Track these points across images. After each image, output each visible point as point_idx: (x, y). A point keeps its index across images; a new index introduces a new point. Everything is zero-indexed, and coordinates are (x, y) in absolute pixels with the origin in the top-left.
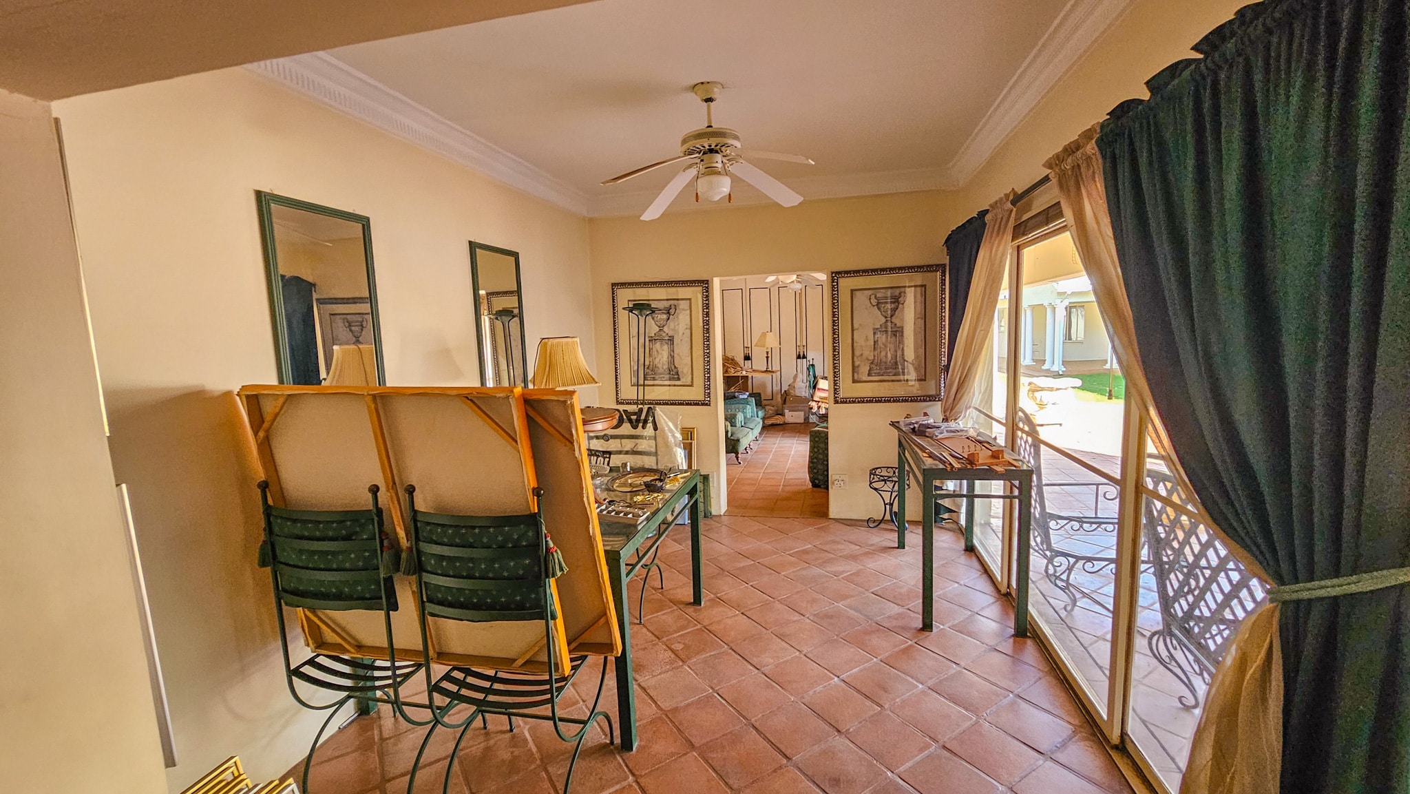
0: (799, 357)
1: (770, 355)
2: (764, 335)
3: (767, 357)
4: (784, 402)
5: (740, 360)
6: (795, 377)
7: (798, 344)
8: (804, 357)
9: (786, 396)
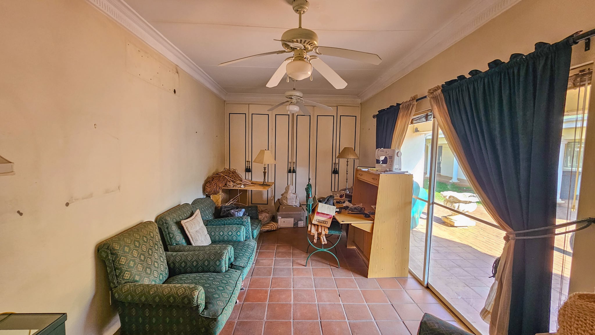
0: (289, 171)
1: (267, 171)
2: (262, 152)
3: (265, 173)
4: (278, 210)
5: (242, 173)
6: (287, 189)
7: (290, 161)
8: (294, 171)
9: (279, 204)
